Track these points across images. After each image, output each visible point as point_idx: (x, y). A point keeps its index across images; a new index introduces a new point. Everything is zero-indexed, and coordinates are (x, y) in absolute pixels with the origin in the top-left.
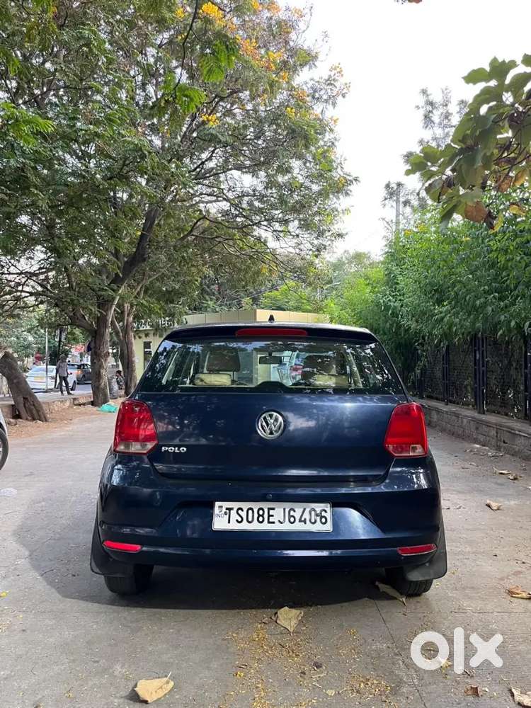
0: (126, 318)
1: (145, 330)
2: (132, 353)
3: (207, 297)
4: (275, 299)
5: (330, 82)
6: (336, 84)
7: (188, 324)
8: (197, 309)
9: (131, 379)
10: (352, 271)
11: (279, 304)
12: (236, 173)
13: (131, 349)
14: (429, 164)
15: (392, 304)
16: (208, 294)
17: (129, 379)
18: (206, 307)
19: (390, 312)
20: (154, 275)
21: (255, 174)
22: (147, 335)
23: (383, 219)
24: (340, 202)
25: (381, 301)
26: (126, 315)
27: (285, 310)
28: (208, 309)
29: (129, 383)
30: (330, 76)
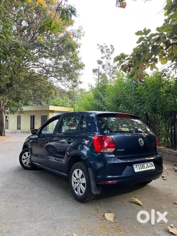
0: (1, 107)
1: (7, 112)
2: (3, 120)
3: (29, 101)
4: (55, 102)
5: (79, 31)
6: (81, 31)
7: (23, 110)
8: (26, 104)
9: (3, 129)
10: (79, 94)
11: (56, 104)
12: (44, 58)
13: (3, 118)
14: (122, 59)
15: (101, 105)
16: (30, 100)
17: (2, 129)
18: (29, 104)
19: (100, 108)
20: (13, 92)
21: (51, 59)
22: (8, 114)
23: (94, 78)
24: (81, 71)
25: (98, 104)
26: (2, 106)
27: (58, 106)
28: (30, 105)
29: (2, 131)
30: (79, 29)
